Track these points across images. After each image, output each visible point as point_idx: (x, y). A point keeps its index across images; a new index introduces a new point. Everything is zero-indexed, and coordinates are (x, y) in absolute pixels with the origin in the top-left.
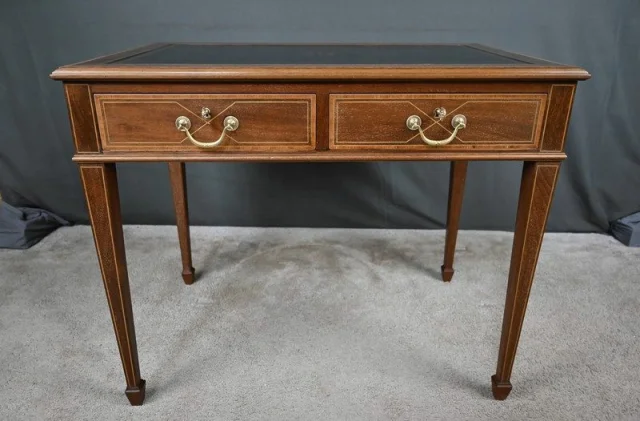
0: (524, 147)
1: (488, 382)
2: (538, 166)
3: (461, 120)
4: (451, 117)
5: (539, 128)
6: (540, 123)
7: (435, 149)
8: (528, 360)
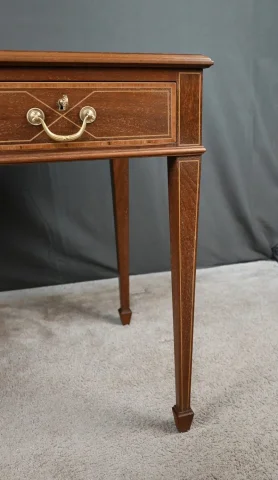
0: (162, 141)
1: (170, 416)
2: (180, 162)
3: (90, 112)
4: (79, 109)
5: (174, 120)
6: (173, 114)
7: (66, 147)
8: (211, 385)
